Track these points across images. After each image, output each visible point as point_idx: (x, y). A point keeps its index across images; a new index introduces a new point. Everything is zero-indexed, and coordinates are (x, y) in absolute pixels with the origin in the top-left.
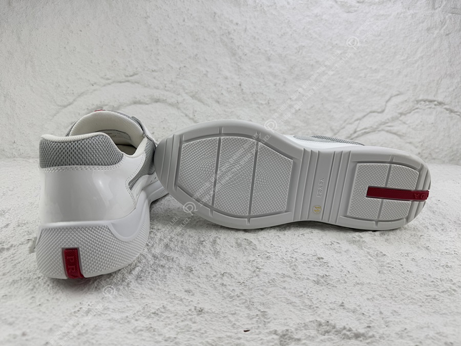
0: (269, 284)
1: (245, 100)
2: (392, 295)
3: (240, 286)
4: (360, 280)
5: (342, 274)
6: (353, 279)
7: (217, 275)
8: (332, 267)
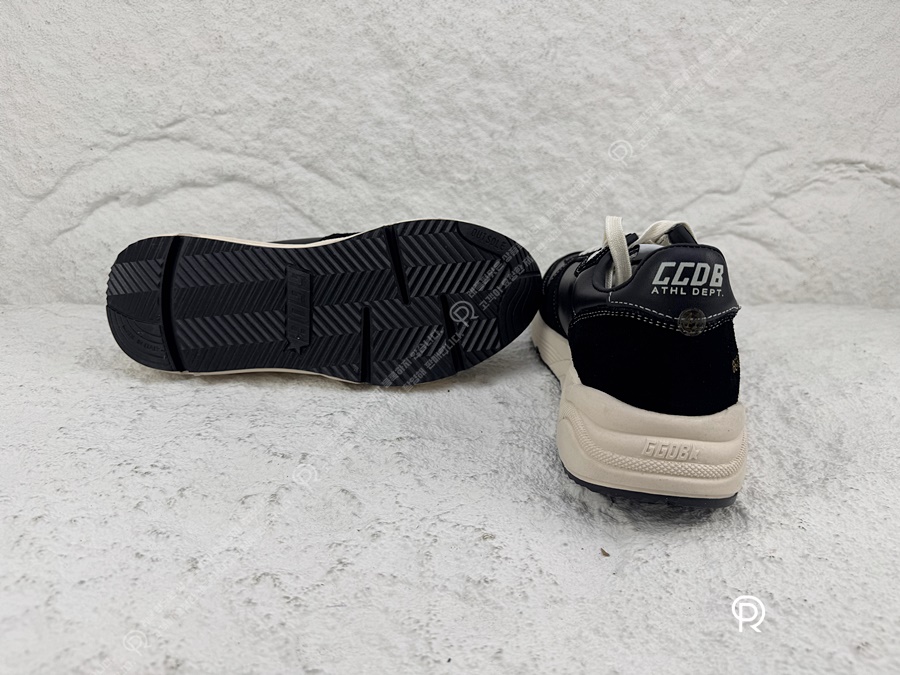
0: (353, 601)
1: (422, 172)
2: (624, 630)
3: (287, 605)
4: (561, 592)
5: (523, 577)
6: (547, 590)
7: (246, 579)
8: (506, 558)
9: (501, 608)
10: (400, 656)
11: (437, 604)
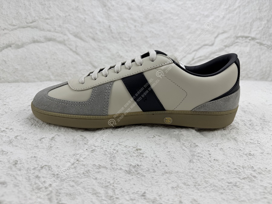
0: (82, 175)
2: (196, 183)
3: (53, 177)
4: (169, 169)
5: (153, 164)
6: (163, 168)
7: (37, 167)
8: (146, 157)
9: (145, 176)
10: (101, 197)
11: (118, 175)
